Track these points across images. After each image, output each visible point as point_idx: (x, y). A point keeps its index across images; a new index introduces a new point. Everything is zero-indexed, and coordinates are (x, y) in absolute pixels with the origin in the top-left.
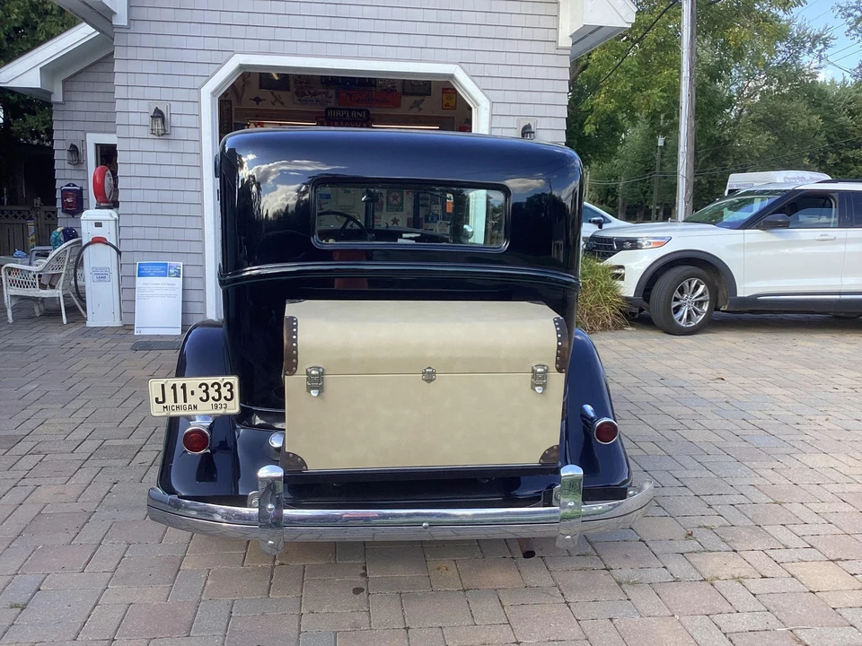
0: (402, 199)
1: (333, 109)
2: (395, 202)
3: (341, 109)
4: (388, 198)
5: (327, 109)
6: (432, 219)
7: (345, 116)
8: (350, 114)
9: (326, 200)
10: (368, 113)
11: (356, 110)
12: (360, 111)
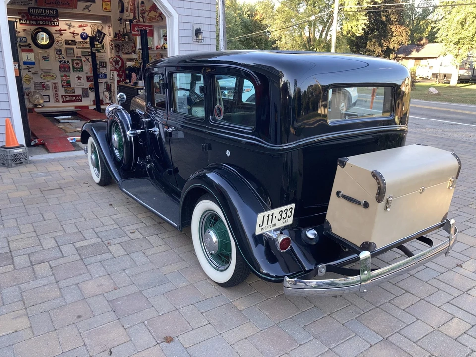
0: (82, 64)
1: (33, 8)
2: (78, 67)
3: (39, 9)
4: (73, 64)
5: (29, 9)
6: (101, 76)
7: (42, 13)
8: (45, 12)
9: (32, 66)
10: (57, 11)
11: (49, 9)
12: (51, 10)
